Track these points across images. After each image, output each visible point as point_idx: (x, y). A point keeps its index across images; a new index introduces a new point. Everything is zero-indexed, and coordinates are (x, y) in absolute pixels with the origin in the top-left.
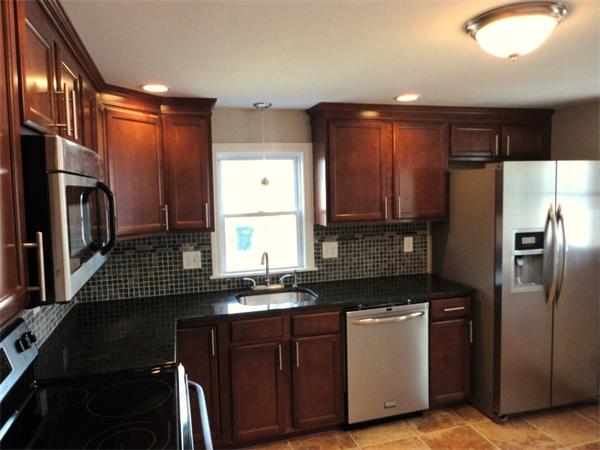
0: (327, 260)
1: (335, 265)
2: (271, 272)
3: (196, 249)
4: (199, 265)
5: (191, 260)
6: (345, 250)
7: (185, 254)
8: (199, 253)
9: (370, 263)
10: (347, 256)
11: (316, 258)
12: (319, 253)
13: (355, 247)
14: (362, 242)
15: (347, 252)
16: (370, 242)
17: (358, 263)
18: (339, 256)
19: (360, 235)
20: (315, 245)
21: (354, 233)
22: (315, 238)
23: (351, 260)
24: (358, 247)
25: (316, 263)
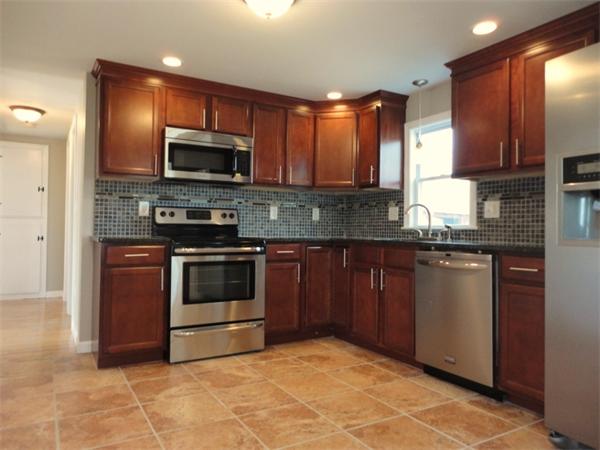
0: (489, 220)
1: (497, 226)
3: (397, 205)
4: (397, 219)
5: (393, 213)
6: (508, 210)
7: (390, 209)
8: (397, 209)
10: (510, 217)
11: (478, 217)
12: (482, 213)
13: (519, 207)
14: (528, 202)
15: (510, 212)
16: (538, 201)
17: (523, 226)
18: (501, 217)
19: (527, 193)
20: (478, 204)
21: (519, 190)
22: (478, 197)
23: (514, 222)
24: (523, 207)
25: (478, 222)
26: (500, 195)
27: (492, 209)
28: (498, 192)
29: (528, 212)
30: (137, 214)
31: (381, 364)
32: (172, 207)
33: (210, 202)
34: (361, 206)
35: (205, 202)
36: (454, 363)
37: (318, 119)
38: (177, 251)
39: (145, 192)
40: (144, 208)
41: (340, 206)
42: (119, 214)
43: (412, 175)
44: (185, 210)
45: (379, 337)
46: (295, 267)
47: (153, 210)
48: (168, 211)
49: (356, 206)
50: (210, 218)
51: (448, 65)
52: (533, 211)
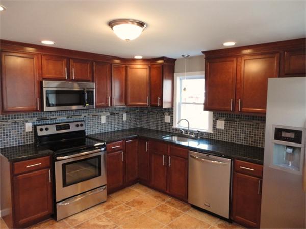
0: (219, 130)
1: (223, 133)
2: (190, 129)
3: (169, 115)
4: (169, 121)
5: (167, 119)
6: (228, 126)
7: (166, 116)
8: (170, 117)
9: (243, 136)
10: (229, 129)
11: (213, 127)
12: (215, 125)
13: (234, 126)
14: (239, 124)
15: (229, 127)
16: (243, 124)
17: (236, 135)
18: (225, 129)
19: (238, 120)
20: (213, 121)
21: (234, 117)
22: (213, 117)
23: (231, 132)
24: (236, 126)
25: (213, 130)
26: (225, 118)
27: (221, 124)
28: (224, 117)
29: (238, 128)
30: (24, 131)
31: (169, 202)
32: (46, 124)
33: (68, 118)
34: (149, 112)
35: (66, 118)
36: (209, 206)
37: (128, 69)
38: (58, 158)
39: (29, 117)
40: (29, 127)
41: (137, 111)
42: (13, 132)
43: (178, 100)
44: (54, 126)
45: (167, 188)
46: (120, 153)
47: (35, 127)
48: (44, 127)
49: (146, 112)
50: (69, 128)
51: (203, 52)
52: (241, 128)
